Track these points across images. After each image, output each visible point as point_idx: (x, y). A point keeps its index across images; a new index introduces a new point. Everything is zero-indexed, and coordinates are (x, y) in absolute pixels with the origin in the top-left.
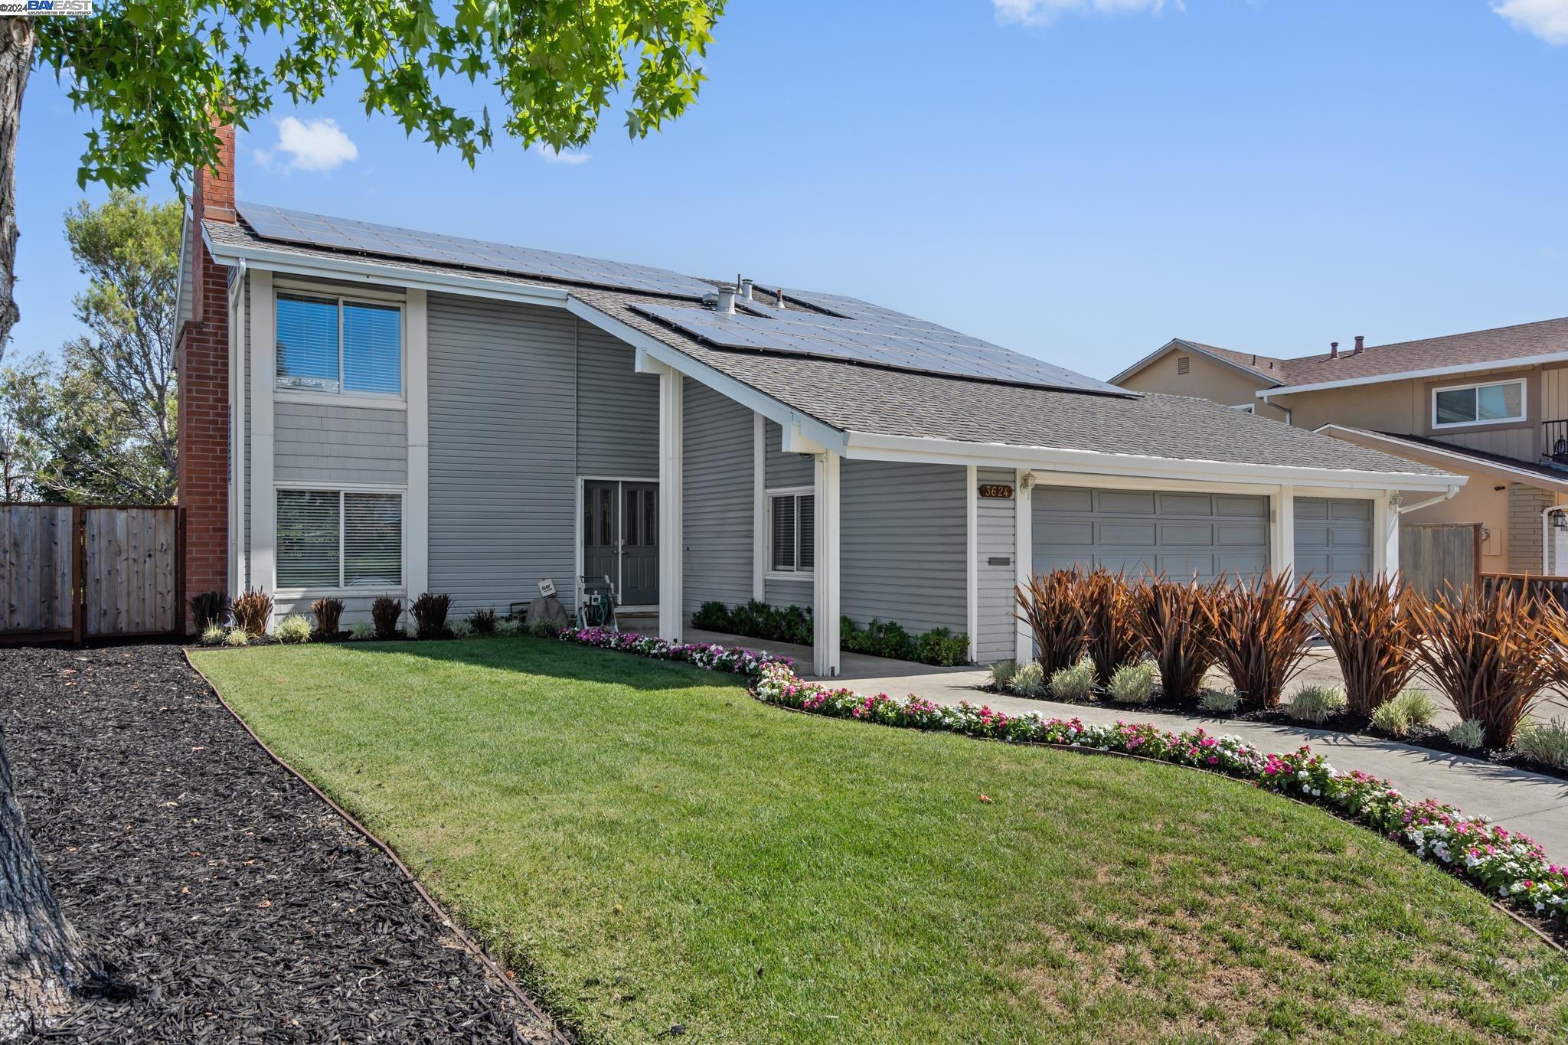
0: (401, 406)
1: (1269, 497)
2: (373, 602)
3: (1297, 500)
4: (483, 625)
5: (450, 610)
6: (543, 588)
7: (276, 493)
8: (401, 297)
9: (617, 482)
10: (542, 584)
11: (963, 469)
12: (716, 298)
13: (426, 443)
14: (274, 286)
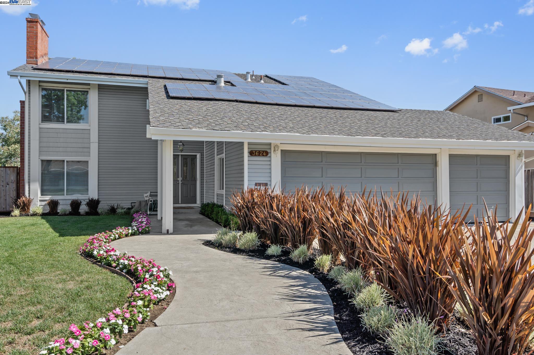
0: (88, 128)
1: (436, 154)
2: (70, 202)
3: (451, 156)
4: (113, 210)
5: (100, 205)
6: (146, 197)
7: (40, 162)
8: (88, 87)
9: (179, 155)
10: (145, 195)
11: (242, 144)
12: (216, 80)
13: (97, 141)
14: (39, 86)
